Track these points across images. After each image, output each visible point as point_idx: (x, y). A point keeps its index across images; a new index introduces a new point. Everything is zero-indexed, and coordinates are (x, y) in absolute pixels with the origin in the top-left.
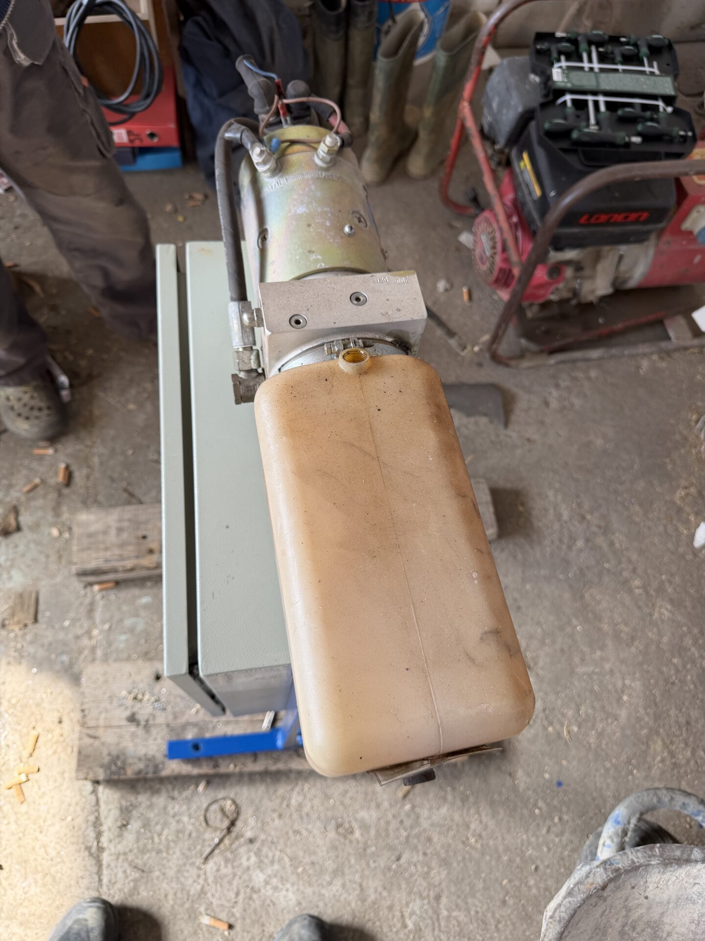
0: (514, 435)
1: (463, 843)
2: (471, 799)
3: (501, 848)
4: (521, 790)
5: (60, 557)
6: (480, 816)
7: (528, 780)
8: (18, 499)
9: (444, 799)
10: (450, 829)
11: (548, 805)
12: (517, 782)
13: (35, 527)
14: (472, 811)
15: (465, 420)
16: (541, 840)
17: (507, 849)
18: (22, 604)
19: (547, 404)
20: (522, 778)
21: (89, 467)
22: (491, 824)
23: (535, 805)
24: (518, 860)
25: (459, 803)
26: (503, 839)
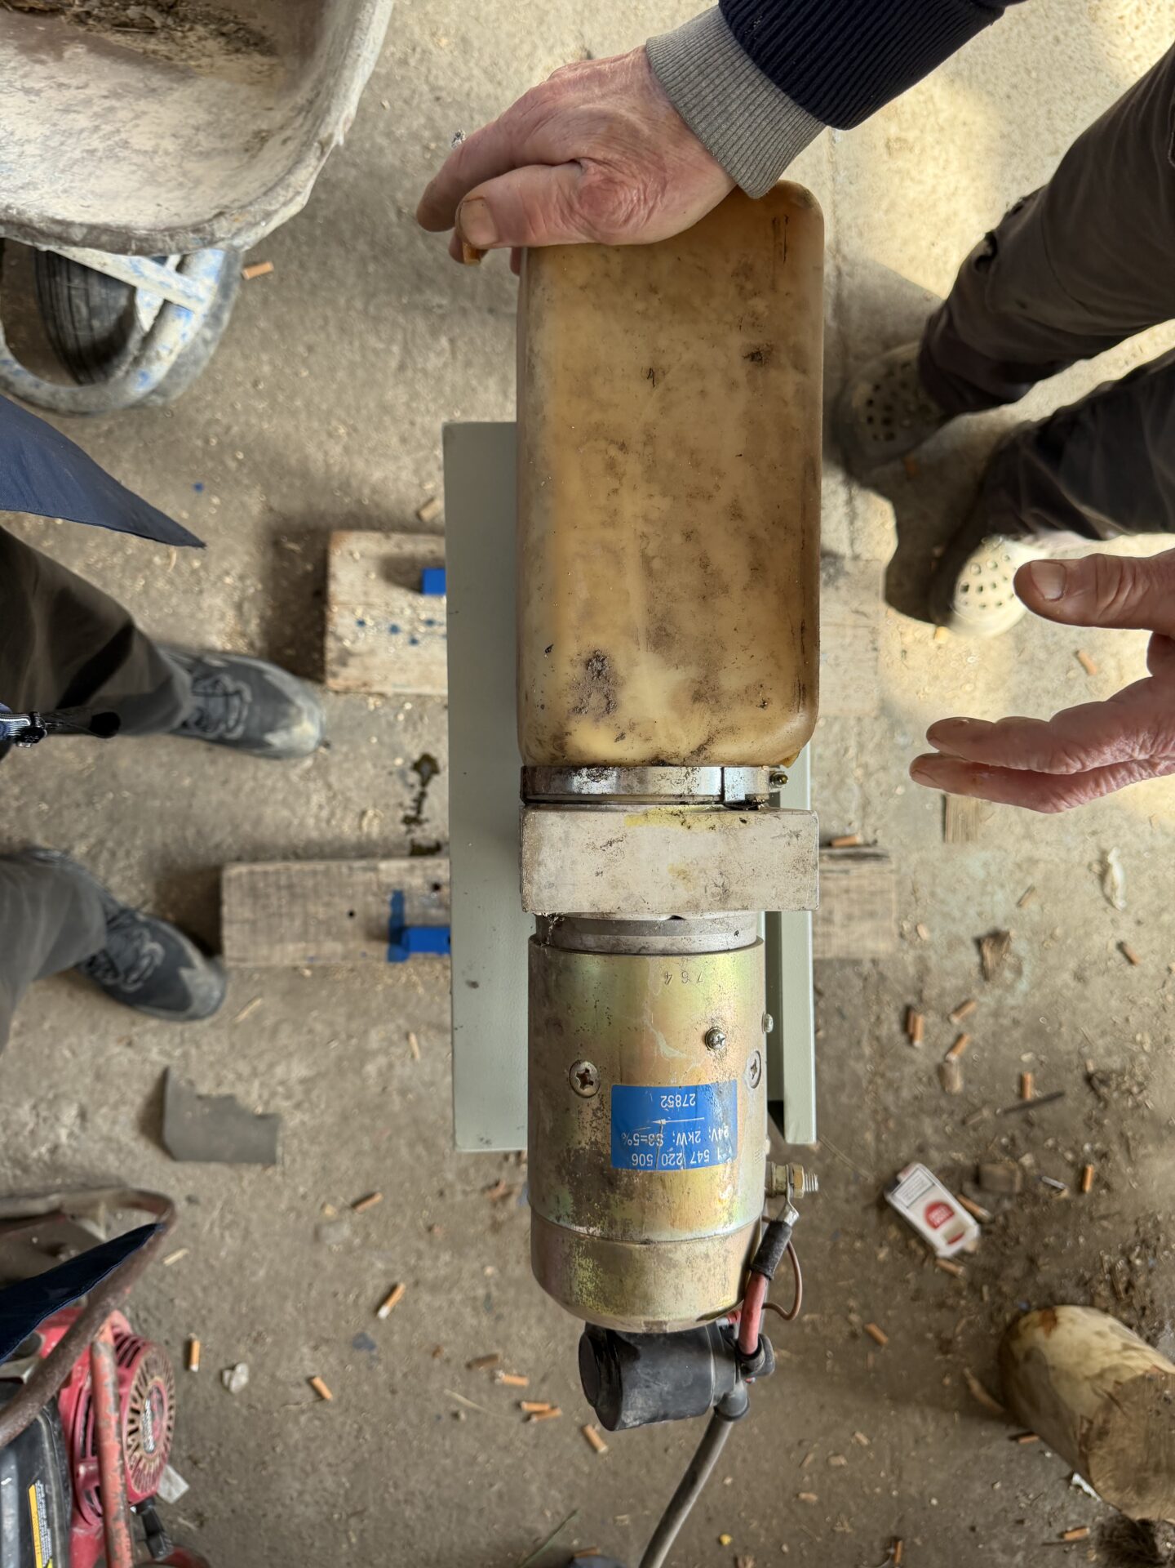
0: (154, 1055)
1: (355, 430)
2: (335, 484)
3: (303, 416)
4: (259, 488)
5: (914, 892)
6: (325, 461)
7: (246, 498)
8: (982, 991)
9: (374, 491)
10: (373, 450)
11: (222, 463)
12: (264, 498)
13: (953, 943)
14: (336, 469)
15: (239, 1090)
16: (242, 419)
17: (294, 413)
18: (965, 824)
19: (83, 1115)
20: (255, 502)
21: (878, 1039)
22: (311, 449)
23: (241, 463)
24: (281, 398)
25: (354, 483)
26: (297, 428)
